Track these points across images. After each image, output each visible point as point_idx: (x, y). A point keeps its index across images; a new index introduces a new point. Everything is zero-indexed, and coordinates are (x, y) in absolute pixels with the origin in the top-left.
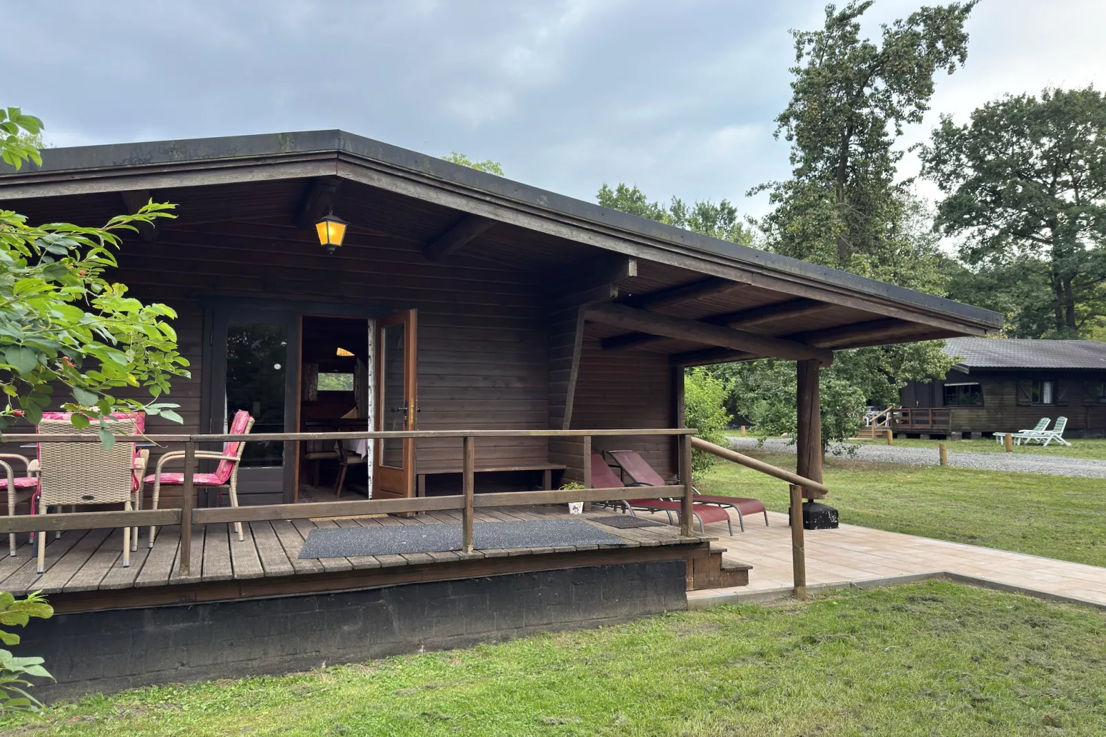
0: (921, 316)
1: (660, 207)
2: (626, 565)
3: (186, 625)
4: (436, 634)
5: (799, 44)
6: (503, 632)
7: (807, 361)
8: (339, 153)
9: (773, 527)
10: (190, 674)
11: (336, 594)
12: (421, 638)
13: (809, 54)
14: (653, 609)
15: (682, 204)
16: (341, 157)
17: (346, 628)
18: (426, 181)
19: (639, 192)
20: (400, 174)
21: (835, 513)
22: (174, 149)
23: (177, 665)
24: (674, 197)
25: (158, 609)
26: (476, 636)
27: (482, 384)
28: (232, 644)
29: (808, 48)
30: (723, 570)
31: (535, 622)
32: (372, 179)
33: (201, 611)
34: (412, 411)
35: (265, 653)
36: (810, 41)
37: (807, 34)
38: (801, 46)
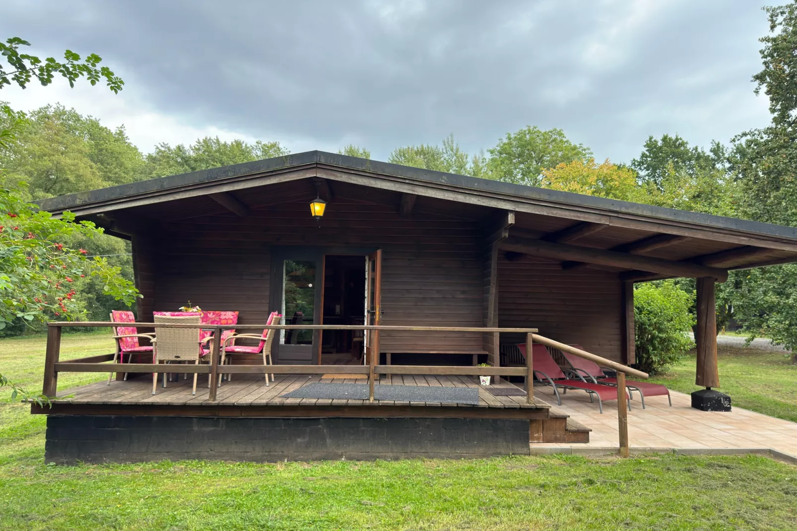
0: (772, 242)
1: (699, 150)
2: (482, 419)
3: (213, 428)
4: (352, 450)
5: (772, 17)
6: (395, 454)
7: (703, 278)
8: (317, 164)
9: (675, 408)
10: (215, 456)
11: (294, 419)
12: (343, 451)
13: (781, 24)
14: (503, 451)
15: (721, 145)
16: (318, 166)
17: (299, 440)
18: (368, 175)
19: (681, 139)
20: (352, 172)
21: (728, 399)
22: (229, 170)
23: (209, 450)
24: (713, 140)
25: (200, 418)
26: (378, 454)
27: (435, 296)
28: (236, 442)
29: (780, 19)
30: (566, 430)
31: (417, 450)
32: (337, 176)
33: (221, 421)
34: (377, 313)
35: (254, 449)
36: (782, 13)
37: (780, 8)
38: (774, 19)
